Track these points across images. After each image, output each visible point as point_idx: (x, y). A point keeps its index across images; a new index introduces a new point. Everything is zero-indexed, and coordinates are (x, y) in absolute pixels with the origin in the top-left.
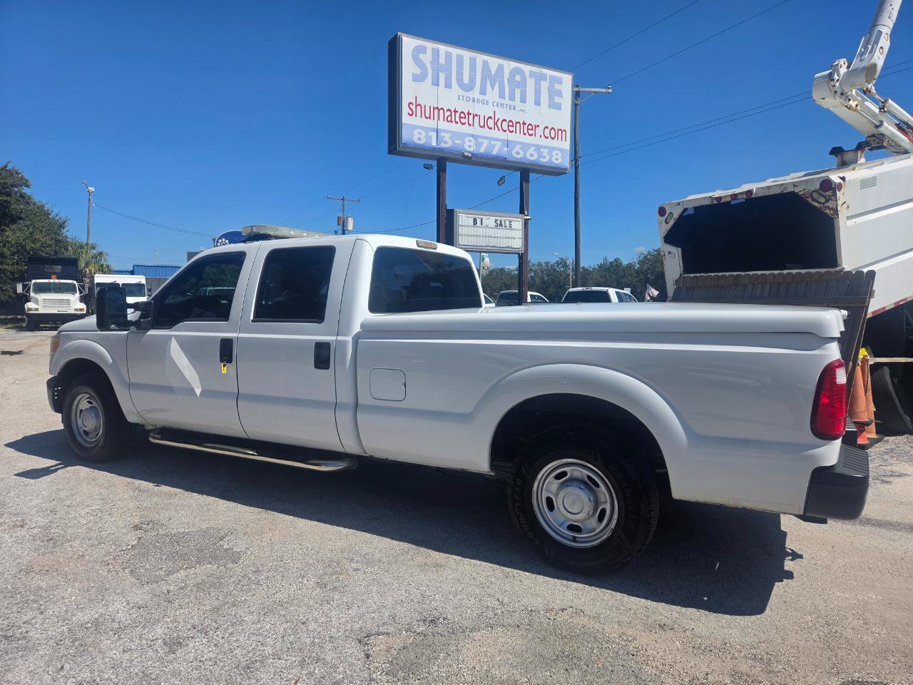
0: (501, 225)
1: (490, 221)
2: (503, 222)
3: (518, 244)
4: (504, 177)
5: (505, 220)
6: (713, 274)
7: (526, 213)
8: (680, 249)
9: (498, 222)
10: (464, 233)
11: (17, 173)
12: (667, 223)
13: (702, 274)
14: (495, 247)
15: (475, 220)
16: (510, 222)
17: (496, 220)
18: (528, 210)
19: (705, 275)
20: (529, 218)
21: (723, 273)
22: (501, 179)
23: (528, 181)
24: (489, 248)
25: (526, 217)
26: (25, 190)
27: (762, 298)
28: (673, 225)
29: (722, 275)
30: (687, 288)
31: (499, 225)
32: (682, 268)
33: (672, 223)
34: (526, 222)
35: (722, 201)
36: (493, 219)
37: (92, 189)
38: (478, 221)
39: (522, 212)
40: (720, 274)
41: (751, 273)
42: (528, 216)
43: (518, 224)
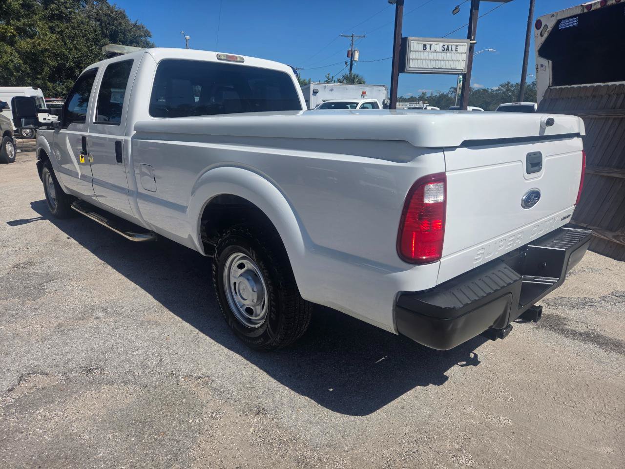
0: (448, 49)
1: (438, 46)
2: (450, 47)
3: (462, 66)
4: (458, 6)
5: (452, 44)
6: (575, 86)
7: (472, 38)
8: (550, 62)
9: (446, 47)
10: (414, 57)
11: (143, 28)
12: (542, 36)
13: (567, 86)
14: (441, 68)
15: (425, 46)
16: (457, 46)
17: (444, 45)
18: (474, 35)
19: (569, 87)
20: (475, 42)
21: (585, 85)
22: (456, 8)
23: (477, 9)
24: (436, 70)
25: (471, 42)
26: (149, 39)
27: (614, 108)
28: (548, 37)
29: (584, 87)
30: (551, 99)
31: (446, 49)
32: (551, 80)
33: (546, 35)
34: (471, 48)
35: (593, 9)
36: (441, 44)
37: (188, 37)
38: (428, 47)
39: (469, 37)
40: (582, 85)
41: (610, 84)
42: (474, 40)
43: (464, 48)
